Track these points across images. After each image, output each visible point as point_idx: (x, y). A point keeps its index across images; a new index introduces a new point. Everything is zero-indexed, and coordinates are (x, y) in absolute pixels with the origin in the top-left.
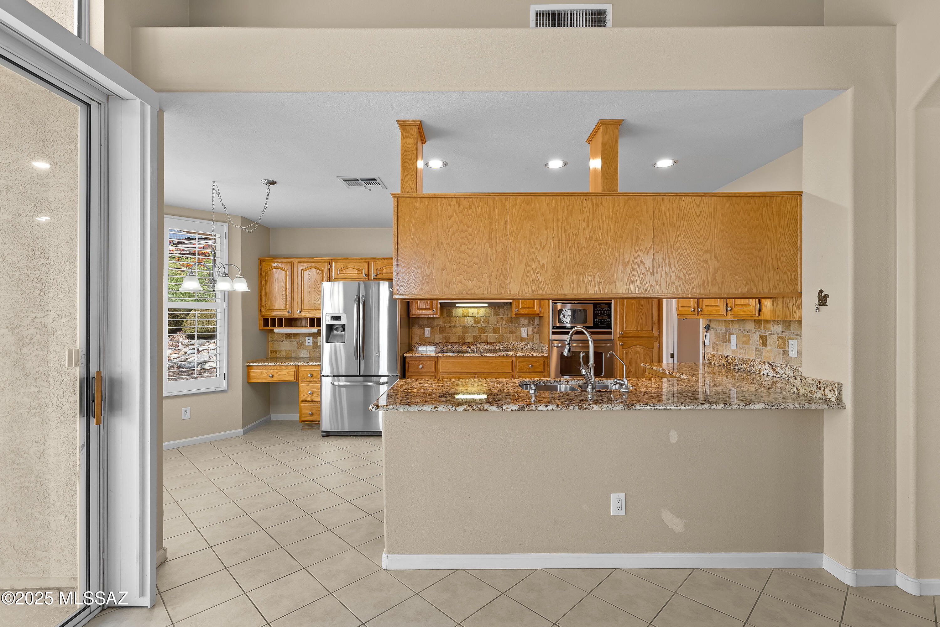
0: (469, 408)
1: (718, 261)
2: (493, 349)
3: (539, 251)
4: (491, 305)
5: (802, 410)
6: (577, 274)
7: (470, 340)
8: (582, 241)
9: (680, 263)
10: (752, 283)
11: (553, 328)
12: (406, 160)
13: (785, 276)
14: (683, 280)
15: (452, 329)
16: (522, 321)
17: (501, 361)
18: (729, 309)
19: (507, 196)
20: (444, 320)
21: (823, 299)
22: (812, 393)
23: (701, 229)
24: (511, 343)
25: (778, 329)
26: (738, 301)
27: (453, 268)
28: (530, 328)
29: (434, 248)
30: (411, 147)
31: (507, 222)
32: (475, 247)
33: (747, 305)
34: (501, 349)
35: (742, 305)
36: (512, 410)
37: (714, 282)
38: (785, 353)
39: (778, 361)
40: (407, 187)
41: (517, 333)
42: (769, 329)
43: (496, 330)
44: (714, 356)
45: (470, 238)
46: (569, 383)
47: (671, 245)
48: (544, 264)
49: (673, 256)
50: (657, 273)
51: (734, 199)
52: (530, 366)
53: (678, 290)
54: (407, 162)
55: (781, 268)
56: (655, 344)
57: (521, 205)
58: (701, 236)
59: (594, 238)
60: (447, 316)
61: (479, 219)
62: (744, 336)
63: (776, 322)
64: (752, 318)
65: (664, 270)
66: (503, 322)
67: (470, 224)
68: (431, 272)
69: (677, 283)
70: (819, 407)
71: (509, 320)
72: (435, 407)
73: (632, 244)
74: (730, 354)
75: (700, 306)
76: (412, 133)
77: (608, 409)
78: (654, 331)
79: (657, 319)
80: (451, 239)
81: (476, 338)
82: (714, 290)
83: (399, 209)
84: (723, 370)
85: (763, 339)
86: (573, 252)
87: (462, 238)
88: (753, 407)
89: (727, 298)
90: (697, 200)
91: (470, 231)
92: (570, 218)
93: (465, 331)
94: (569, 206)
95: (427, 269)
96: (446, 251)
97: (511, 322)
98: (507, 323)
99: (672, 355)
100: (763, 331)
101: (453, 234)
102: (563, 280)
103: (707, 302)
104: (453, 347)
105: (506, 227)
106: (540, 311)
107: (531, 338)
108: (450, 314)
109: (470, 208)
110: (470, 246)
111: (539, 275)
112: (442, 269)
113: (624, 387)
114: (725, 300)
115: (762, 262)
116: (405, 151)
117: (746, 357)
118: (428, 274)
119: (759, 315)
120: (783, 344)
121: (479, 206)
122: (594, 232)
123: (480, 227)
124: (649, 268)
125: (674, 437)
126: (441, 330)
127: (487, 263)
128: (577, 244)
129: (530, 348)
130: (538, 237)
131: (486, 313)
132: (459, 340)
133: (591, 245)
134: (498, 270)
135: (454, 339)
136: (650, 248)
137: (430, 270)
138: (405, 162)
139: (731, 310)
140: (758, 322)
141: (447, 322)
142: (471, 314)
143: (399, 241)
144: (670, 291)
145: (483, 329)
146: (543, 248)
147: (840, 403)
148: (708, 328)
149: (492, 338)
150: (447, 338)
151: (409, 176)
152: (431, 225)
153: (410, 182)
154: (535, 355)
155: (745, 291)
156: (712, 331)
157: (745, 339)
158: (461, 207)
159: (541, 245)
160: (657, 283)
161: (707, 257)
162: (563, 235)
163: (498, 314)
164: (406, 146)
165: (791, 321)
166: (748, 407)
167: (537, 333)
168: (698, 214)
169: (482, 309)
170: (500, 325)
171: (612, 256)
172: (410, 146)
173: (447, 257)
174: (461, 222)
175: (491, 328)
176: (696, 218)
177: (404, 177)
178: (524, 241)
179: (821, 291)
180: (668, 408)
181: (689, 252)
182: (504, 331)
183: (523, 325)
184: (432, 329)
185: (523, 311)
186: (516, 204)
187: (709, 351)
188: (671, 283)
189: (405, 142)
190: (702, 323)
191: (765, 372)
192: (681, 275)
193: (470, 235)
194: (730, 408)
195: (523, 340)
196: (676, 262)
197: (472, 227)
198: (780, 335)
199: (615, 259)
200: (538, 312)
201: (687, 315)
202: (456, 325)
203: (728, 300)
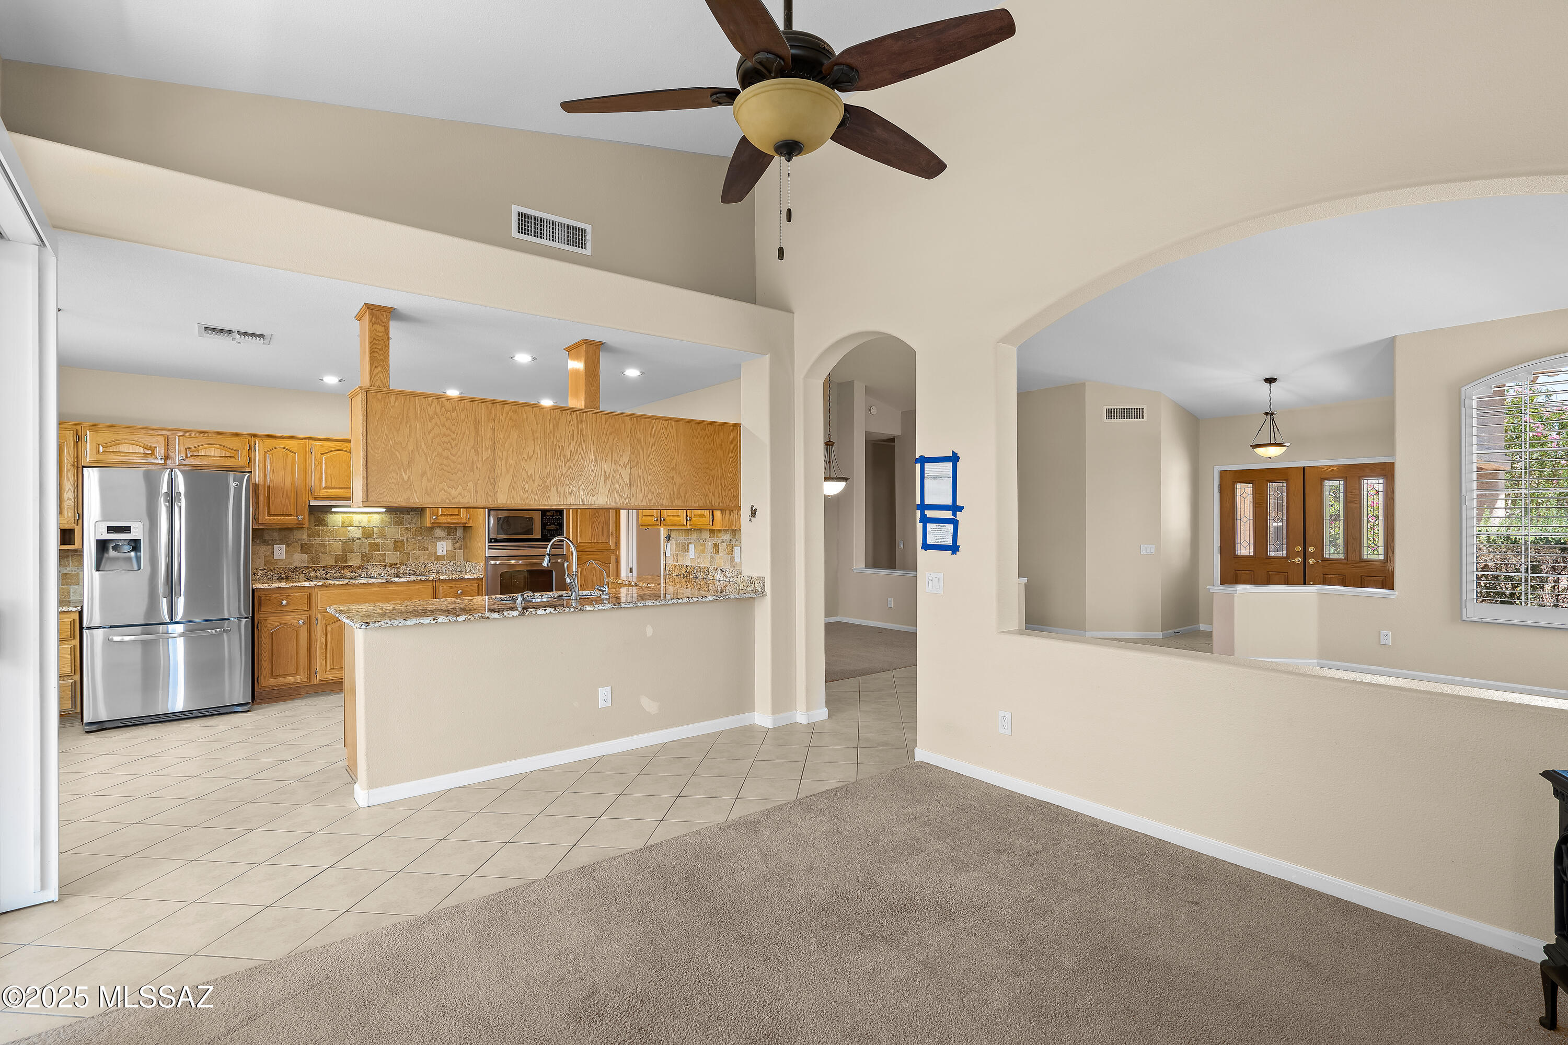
0: (470, 617)
1: (682, 478)
2: (394, 573)
3: (526, 461)
4: (391, 510)
5: (740, 599)
6: (563, 485)
7: (355, 561)
8: (568, 453)
9: (652, 478)
10: (707, 498)
11: (490, 541)
12: (376, 350)
13: (730, 492)
14: (655, 493)
15: (324, 545)
16: (439, 533)
17: (417, 587)
18: (688, 519)
19: (494, 402)
20: (309, 532)
21: (754, 513)
22: (747, 587)
23: (668, 450)
24: (423, 564)
25: (726, 537)
26: (696, 512)
27: (434, 475)
28: (450, 543)
29: (412, 451)
30: (383, 336)
31: (493, 430)
32: (459, 453)
33: (703, 515)
34: (406, 573)
35: (699, 515)
36: (513, 616)
37: (679, 496)
38: (732, 558)
39: (727, 567)
40: (377, 380)
41: (431, 549)
42: (721, 537)
43: (398, 546)
44: (674, 566)
45: (454, 443)
46: (543, 597)
47: (644, 462)
48: (531, 474)
49: (647, 472)
50: (633, 486)
51: (693, 425)
52: (459, 592)
53: (650, 503)
54: (378, 352)
55: (727, 485)
56: (613, 558)
57: (507, 413)
58: (668, 455)
59: (579, 451)
60: (316, 526)
61: (463, 424)
62: (701, 545)
63: (725, 531)
64: (707, 528)
65: (639, 484)
66: (410, 535)
67: (453, 428)
68: (409, 477)
69: (649, 496)
70: (751, 596)
71: (420, 531)
72: (434, 619)
73: (612, 459)
74: (689, 563)
75: (663, 516)
76: (383, 321)
77: (599, 608)
78: (611, 543)
79: (614, 529)
80: (432, 443)
81: (366, 558)
82: (679, 503)
83: (369, 405)
84: (683, 580)
85: (716, 546)
86: (559, 463)
87: (444, 442)
88: (707, 599)
89: (686, 510)
90: (665, 423)
91: (454, 436)
92: (556, 430)
93: (347, 548)
94: (555, 419)
95: (404, 475)
96: (426, 456)
97: (421, 533)
98: (415, 535)
99: (631, 571)
100: (716, 539)
101: (434, 438)
102: (550, 490)
103: (669, 512)
104: (327, 573)
105: (492, 434)
106: (468, 519)
107: (452, 557)
108: (321, 522)
109: (454, 411)
110: (454, 452)
111: (526, 485)
112: (422, 476)
113: (605, 593)
114: (685, 511)
115: (713, 480)
116: (374, 339)
117: (702, 565)
118: (406, 480)
119: (712, 525)
120: (731, 552)
121: (463, 410)
122: (579, 445)
123: (465, 433)
124: (626, 481)
125: (649, 631)
126: (305, 548)
127: (472, 470)
128: (563, 456)
129: (450, 569)
130: (525, 447)
131: (382, 521)
132: (336, 562)
133: (576, 458)
134: (485, 478)
135: (327, 560)
136: (628, 464)
137: (408, 475)
138: (374, 352)
139: (690, 520)
140: (712, 531)
141: (314, 535)
142: (357, 522)
143: (369, 441)
144: (644, 503)
145: (377, 545)
146: (530, 458)
147: (763, 592)
148: (668, 538)
149: (392, 557)
150: (316, 560)
151: (379, 369)
152: (408, 426)
153: (381, 375)
154: (466, 577)
155: (701, 505)
156: (672, 541)
157: (701, 548)
158: (443, 410)
159: (528, 455)
160: (633, 496)
161: (673, 474)
162: (550, 446)
163: (401, 523)
164: (375, 334)
165: (736, 530)
166: (704, 599)
167: (460, 548)
168: (666, 436)
169: (376, 517)
170: (404, 539)
171: (594, 469)
172: (380, 334)
173: (428, 463)
174: (444, 425)
175: (390, 543)
176: (664, 439)
177: (373, 369)
178: (511, 450)
179: (753, 506)
180: (647, 604)
181: (659, 469)
182: (410, 548)
183: (440, 538)
184: (288, 545)
185: (444, 520)
186: (502, 412)
187: (670, 562)
188: (645, 496)
189: (373, 329)
190: (663, 533)
191: (717, 578)
192: (653, 490)
193: (454, 440)
194: (692, 601)
195: (439, 558)
196: (649, 477)
197: (456, 432)
198: (728, 543)
199: (597, 473)
200: (464, 520)
201: (649, 525)
202: (331, 539)
203: (688, 511)
